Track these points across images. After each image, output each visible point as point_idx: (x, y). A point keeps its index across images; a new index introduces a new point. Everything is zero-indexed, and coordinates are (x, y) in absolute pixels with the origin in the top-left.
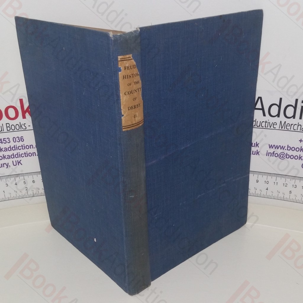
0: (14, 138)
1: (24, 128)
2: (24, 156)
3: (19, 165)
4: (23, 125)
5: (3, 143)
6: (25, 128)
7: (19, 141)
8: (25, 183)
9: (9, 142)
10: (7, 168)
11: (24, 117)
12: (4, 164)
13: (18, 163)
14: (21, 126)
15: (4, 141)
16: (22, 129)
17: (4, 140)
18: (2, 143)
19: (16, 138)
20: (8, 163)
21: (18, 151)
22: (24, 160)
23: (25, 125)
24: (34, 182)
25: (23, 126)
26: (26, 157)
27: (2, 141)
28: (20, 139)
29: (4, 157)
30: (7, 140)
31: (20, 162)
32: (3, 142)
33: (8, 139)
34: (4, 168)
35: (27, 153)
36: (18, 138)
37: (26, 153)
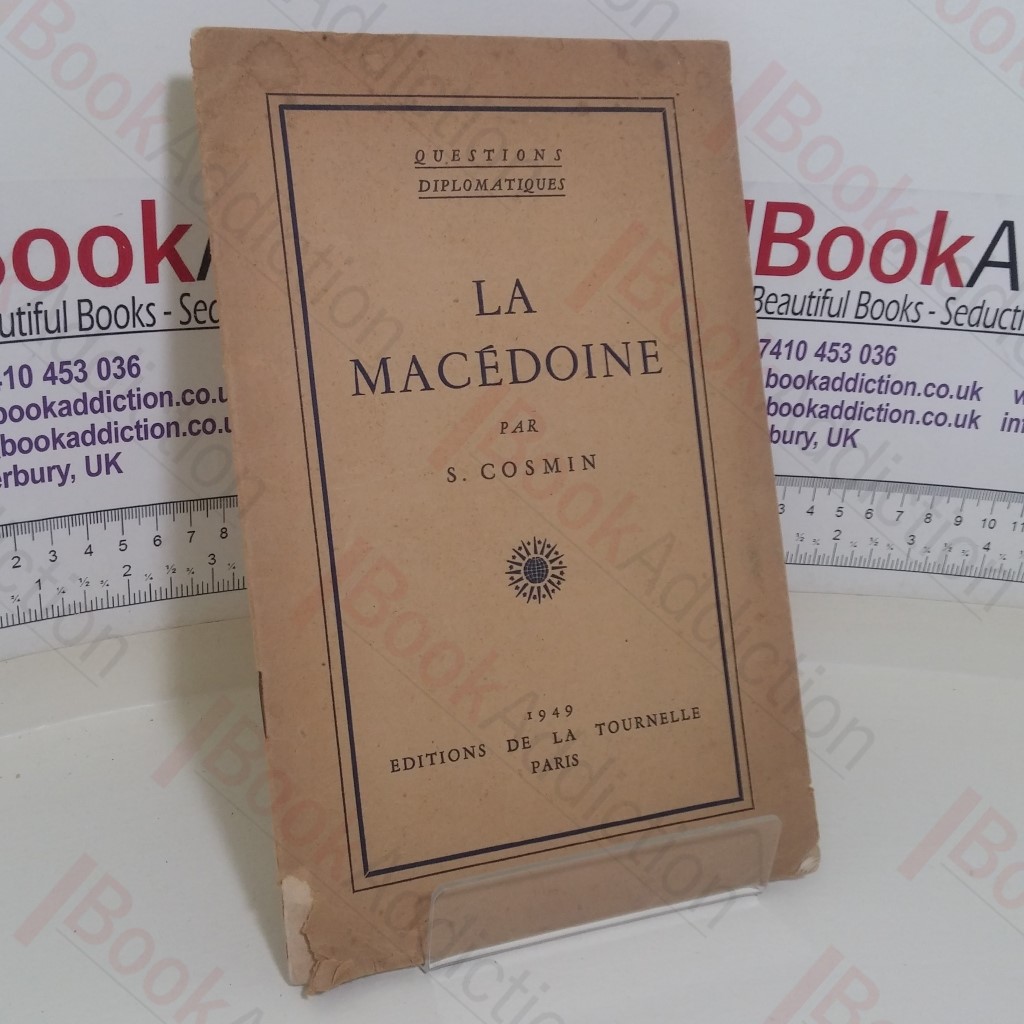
0: (104, 364)
1: (147, 319)
2: (132, 438)
3: (108, 472)
4: (144, 308)
5: (58, 382)
6: (151, 322)
7: (119, 373)
8: (123, 547)
9: (81, 376)
10: (60, 485)
11: (152, 276)
12: (54, 467)
13: (108, 465)
14: (136, 314)
15: (62, 371)
16: (139, 327)
17: (65, 367)
18: (54, 383)
19: (111, 361)
20: (68, 466)
21: (114, 415)
22: (131, 453)
23: (151, 308)
24: (157, 543)
25: (143, 314)
26: (140, 439)
27: (53, 373)
28: (125, 366)
29: (57, 440)
30: (76, 370)
31: (114, 462)
32: (60, 376)
33: (80, 365)
34: (50, 487)
35: (146, 426)
36: (118, 362)
37: (142, 423)
